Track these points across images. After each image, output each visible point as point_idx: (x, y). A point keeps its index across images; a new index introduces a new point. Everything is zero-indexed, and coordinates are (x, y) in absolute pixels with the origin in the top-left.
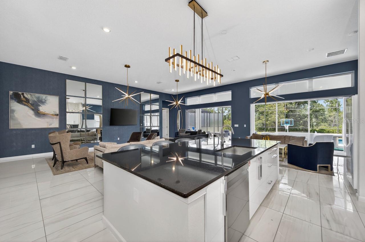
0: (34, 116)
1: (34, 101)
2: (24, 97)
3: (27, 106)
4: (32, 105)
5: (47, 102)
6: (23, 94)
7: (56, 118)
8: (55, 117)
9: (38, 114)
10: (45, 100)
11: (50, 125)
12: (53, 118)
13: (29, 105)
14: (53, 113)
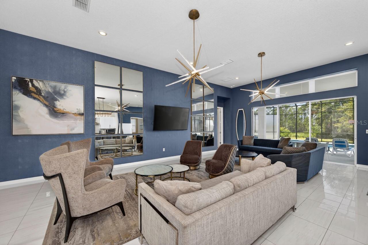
0: (48, 116)
1: (48, 93)
2: (33, 85)
3: (38, 100)
4: (45, 98)
5: (67, 94)
6: (31, 81)
7: (81, 119)
8: (79, 117)
9: (55, 113)
10: (65, 92)
11: (71, 130)
12: (75, 120)
13: (41, 98)
14: (75, 111)
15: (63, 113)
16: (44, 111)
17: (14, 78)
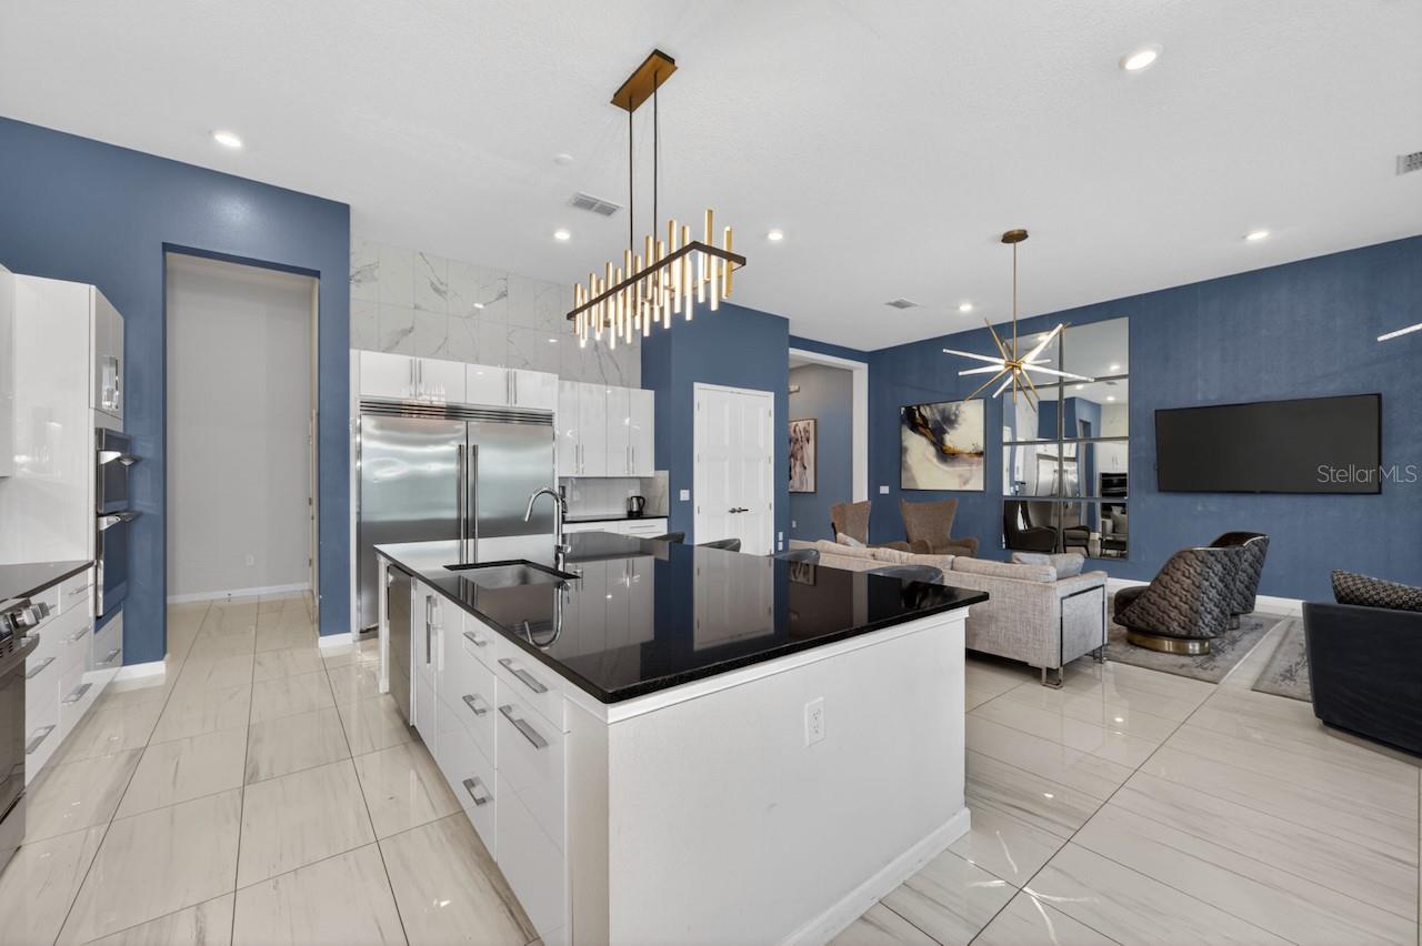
0: (935, 460)
1: (936, 421)
2: (920, 413)
3: (925, 435)
4: (933, 431)
5: (960, 419)
6: (919, 409)
7: (979, 463)
8: (976, 459)
9: (946, 455)
10: (956, 416)
11: (965, 483)
12: (971, 464)
13: (929, 434)
14: (970, 449)
15: (953, 454)
16: (931, 450)
17: (903, 409)
